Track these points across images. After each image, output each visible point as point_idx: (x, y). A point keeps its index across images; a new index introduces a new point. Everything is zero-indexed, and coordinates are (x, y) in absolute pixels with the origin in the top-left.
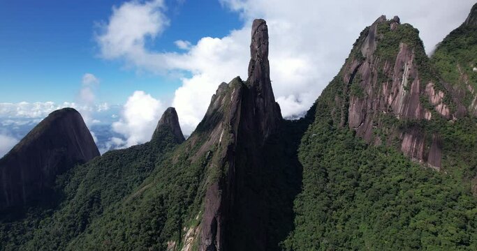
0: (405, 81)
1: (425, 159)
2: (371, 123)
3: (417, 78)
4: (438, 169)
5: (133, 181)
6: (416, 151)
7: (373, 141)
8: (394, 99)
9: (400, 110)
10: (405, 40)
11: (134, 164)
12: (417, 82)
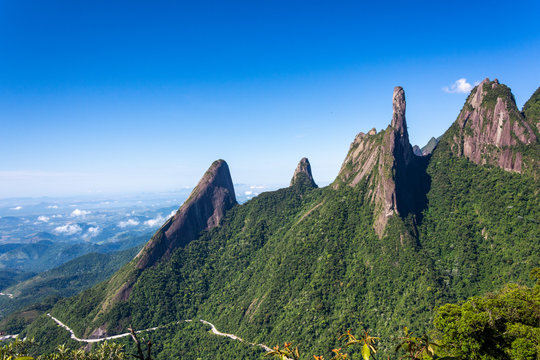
0: (501, 123)
1: (512, 167)
2: (480, 151)
3: (508, 120)
4: (520, 173)
6: (507, 164)
7: (480, 162)
8: (494, 135)
9: (498, 141)
10: (501, 95)
11: (284, 202)
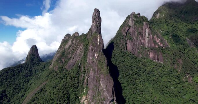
0: (147, 35)
1: (158, 60)
2: (137, 49)
3: (151, 34)
4: (162, 63)
5: (24, 82)
6: (155, 58)
7: (139, 55)
8: (144, 41)
9: (147, 44)
10: (145, 21)
12: (151, 36)
